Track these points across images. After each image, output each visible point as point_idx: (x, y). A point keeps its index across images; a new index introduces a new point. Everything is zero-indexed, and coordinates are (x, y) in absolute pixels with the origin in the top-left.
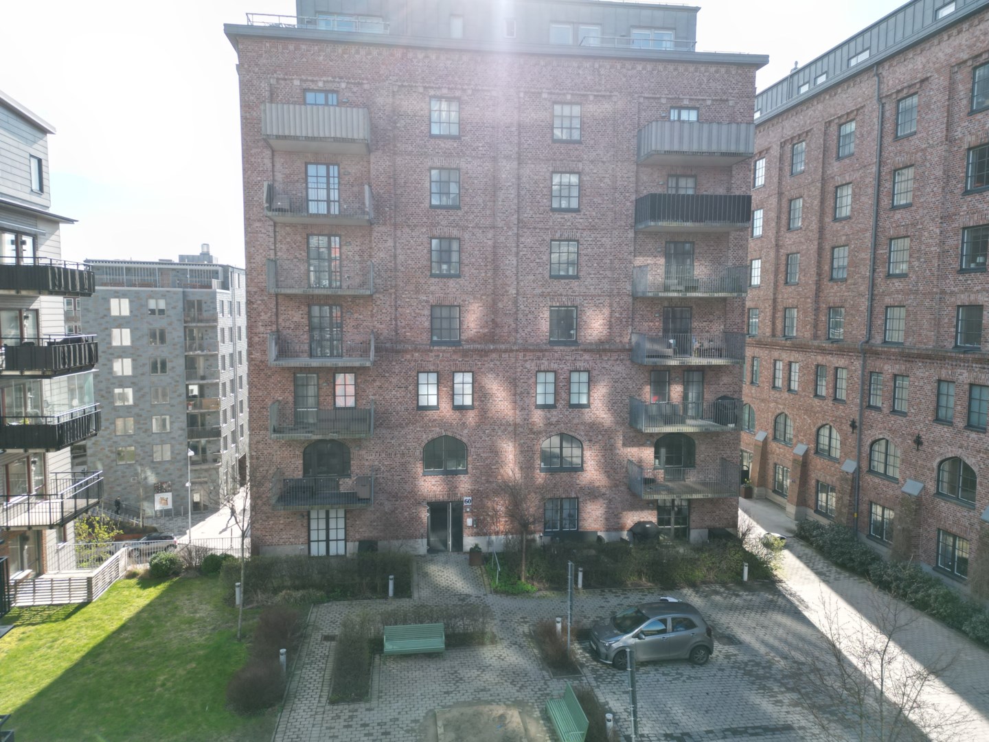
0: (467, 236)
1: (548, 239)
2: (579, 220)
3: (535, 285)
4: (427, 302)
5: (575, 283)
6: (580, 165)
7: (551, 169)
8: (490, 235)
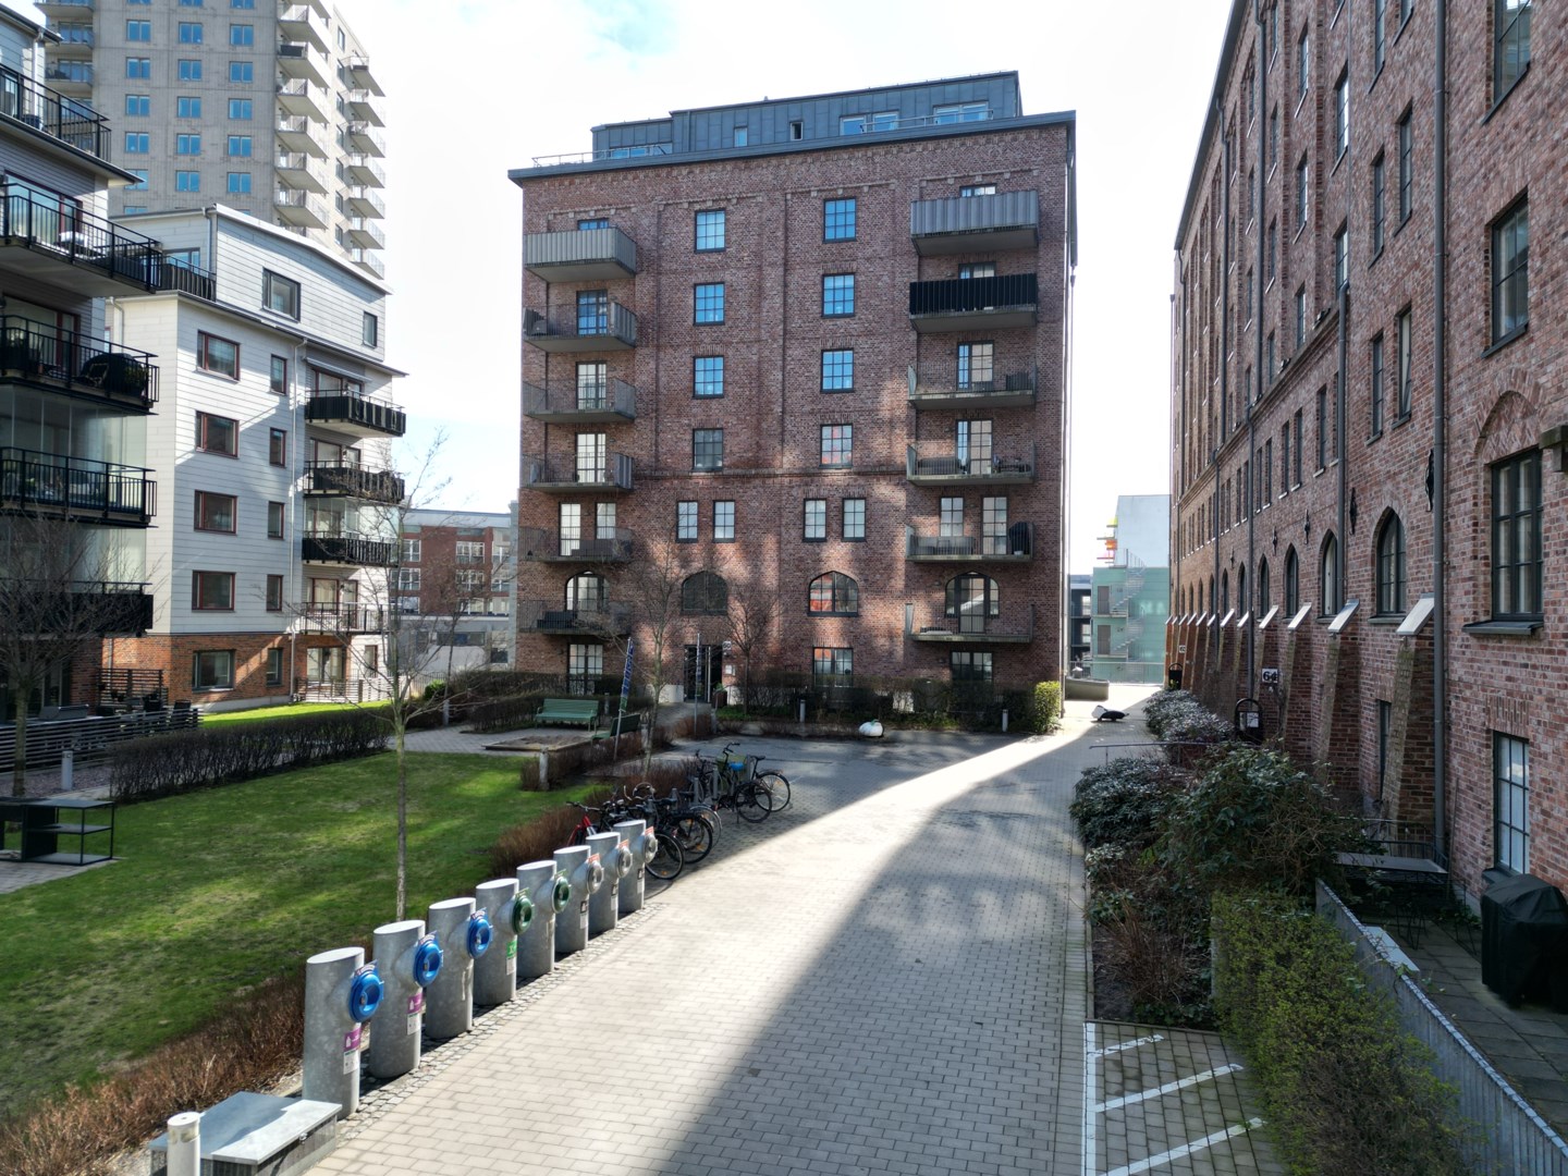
0: (730, 353)
1: (818, 350)
2: (854, 325)
3: (803, 402)
4: (689, 425)
5: (850, 397)
6: (855, 265)
7: (821, 272)
8: (755, 351)
